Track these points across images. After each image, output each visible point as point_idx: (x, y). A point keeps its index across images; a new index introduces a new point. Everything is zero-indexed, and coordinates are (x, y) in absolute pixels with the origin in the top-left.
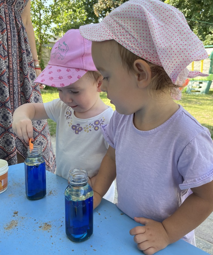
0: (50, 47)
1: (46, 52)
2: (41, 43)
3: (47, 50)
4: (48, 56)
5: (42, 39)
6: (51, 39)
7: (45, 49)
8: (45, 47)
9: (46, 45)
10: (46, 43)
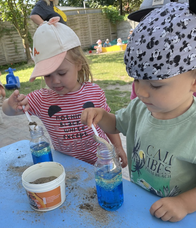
1: (31, 23)
2: (25, 15)
5: (25, 10)
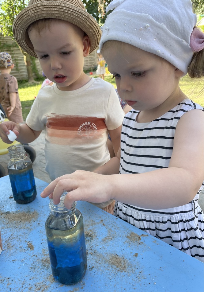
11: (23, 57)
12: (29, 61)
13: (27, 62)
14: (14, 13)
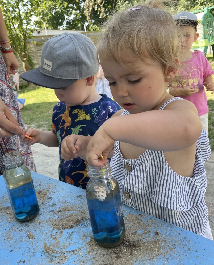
0: (35, 42)
3: (33, 45)
4: (34, 51)
6: (33, 33)
7: (30, 44)
8: (29, 42)
9: (31, 39)
10: (30, 38)
11: (22, 64)
12: (28, 67)
13: (26, 68)
14: (11, 23)
